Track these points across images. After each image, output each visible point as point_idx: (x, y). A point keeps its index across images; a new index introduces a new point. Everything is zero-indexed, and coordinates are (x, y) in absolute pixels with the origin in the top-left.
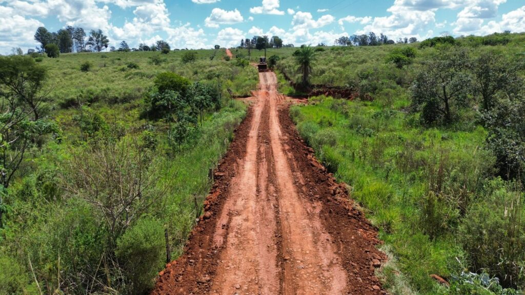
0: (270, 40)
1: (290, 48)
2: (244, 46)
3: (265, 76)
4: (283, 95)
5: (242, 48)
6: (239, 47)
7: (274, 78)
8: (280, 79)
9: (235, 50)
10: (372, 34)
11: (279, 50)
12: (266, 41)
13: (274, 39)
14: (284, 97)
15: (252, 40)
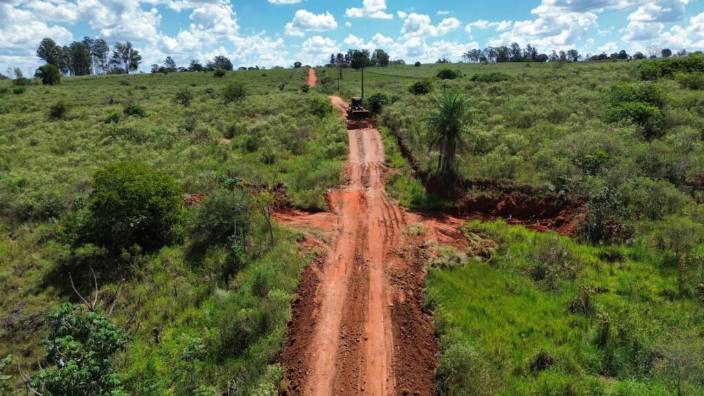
0: (371, 54)
1: (400, 66)
2: (335, 63)
3: (360, 140)
4: (400, 205)
5: (331, 67)
6: (328, 66)
7: (377, 146)
8: (389, 152)
9: (322, 69)
10: (515, 45)
11: (385, 69)
12: (365, 57)
13: (378, 54)
14: (403, 216)
15: (346, 55)
